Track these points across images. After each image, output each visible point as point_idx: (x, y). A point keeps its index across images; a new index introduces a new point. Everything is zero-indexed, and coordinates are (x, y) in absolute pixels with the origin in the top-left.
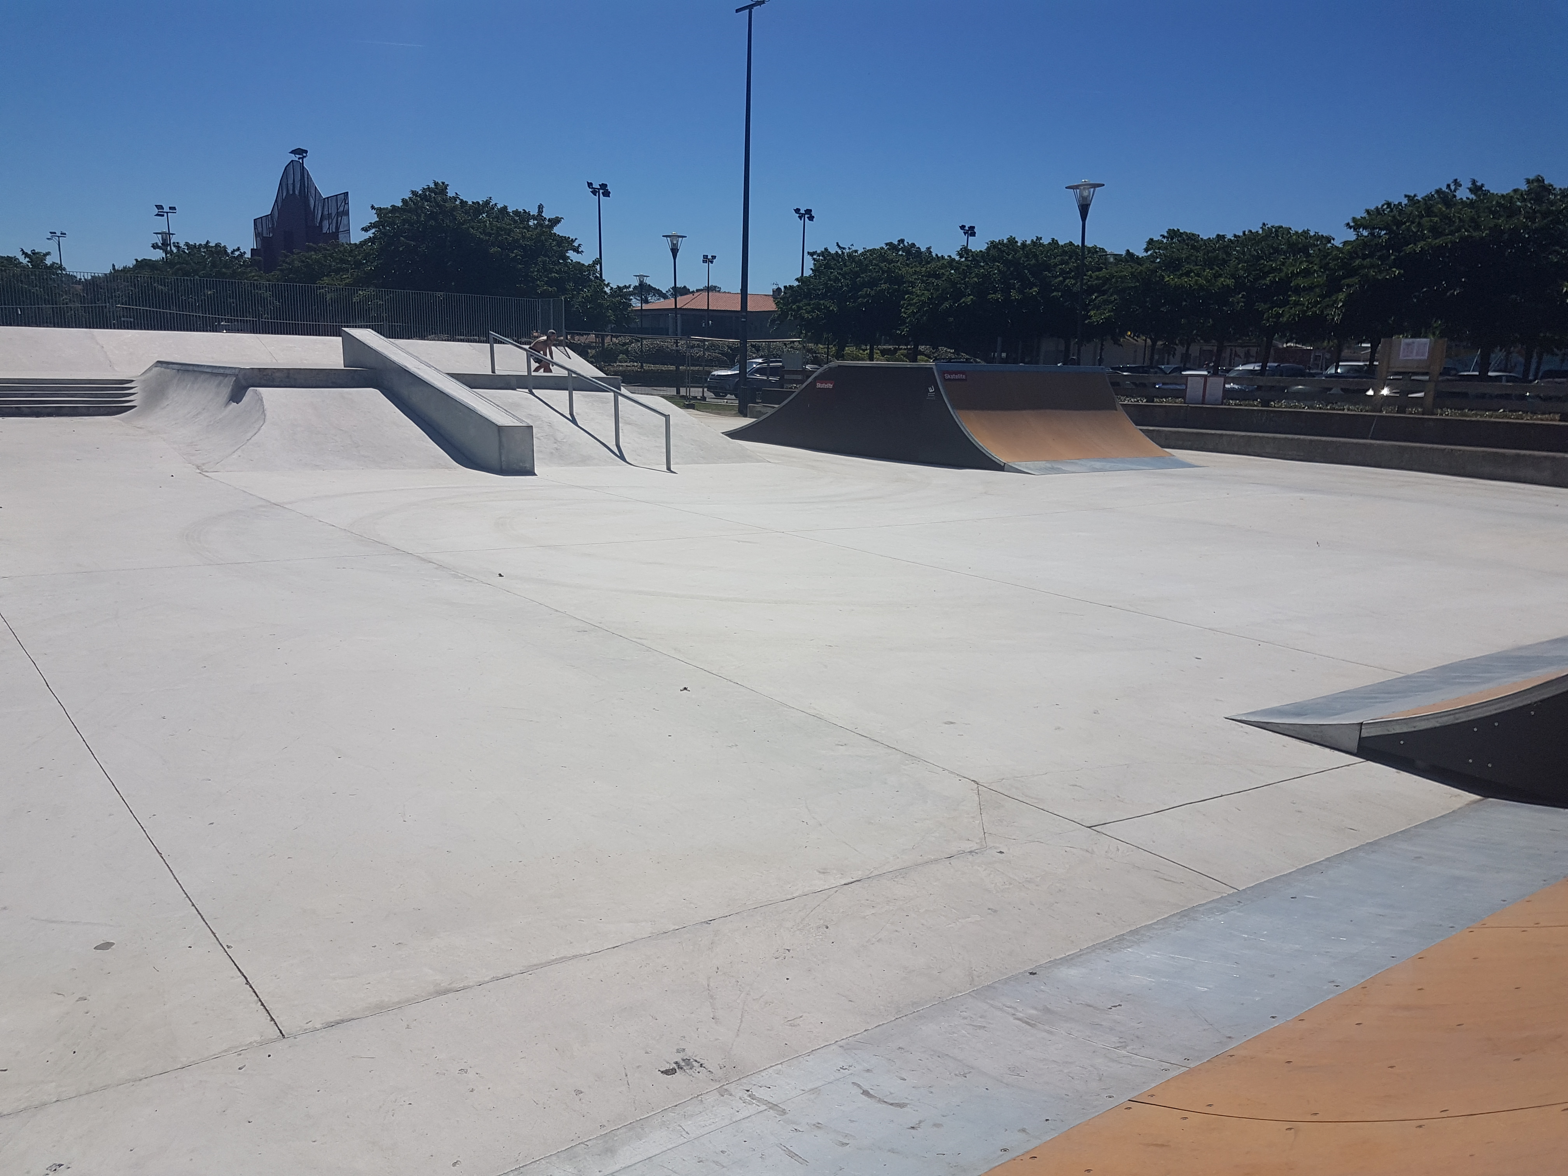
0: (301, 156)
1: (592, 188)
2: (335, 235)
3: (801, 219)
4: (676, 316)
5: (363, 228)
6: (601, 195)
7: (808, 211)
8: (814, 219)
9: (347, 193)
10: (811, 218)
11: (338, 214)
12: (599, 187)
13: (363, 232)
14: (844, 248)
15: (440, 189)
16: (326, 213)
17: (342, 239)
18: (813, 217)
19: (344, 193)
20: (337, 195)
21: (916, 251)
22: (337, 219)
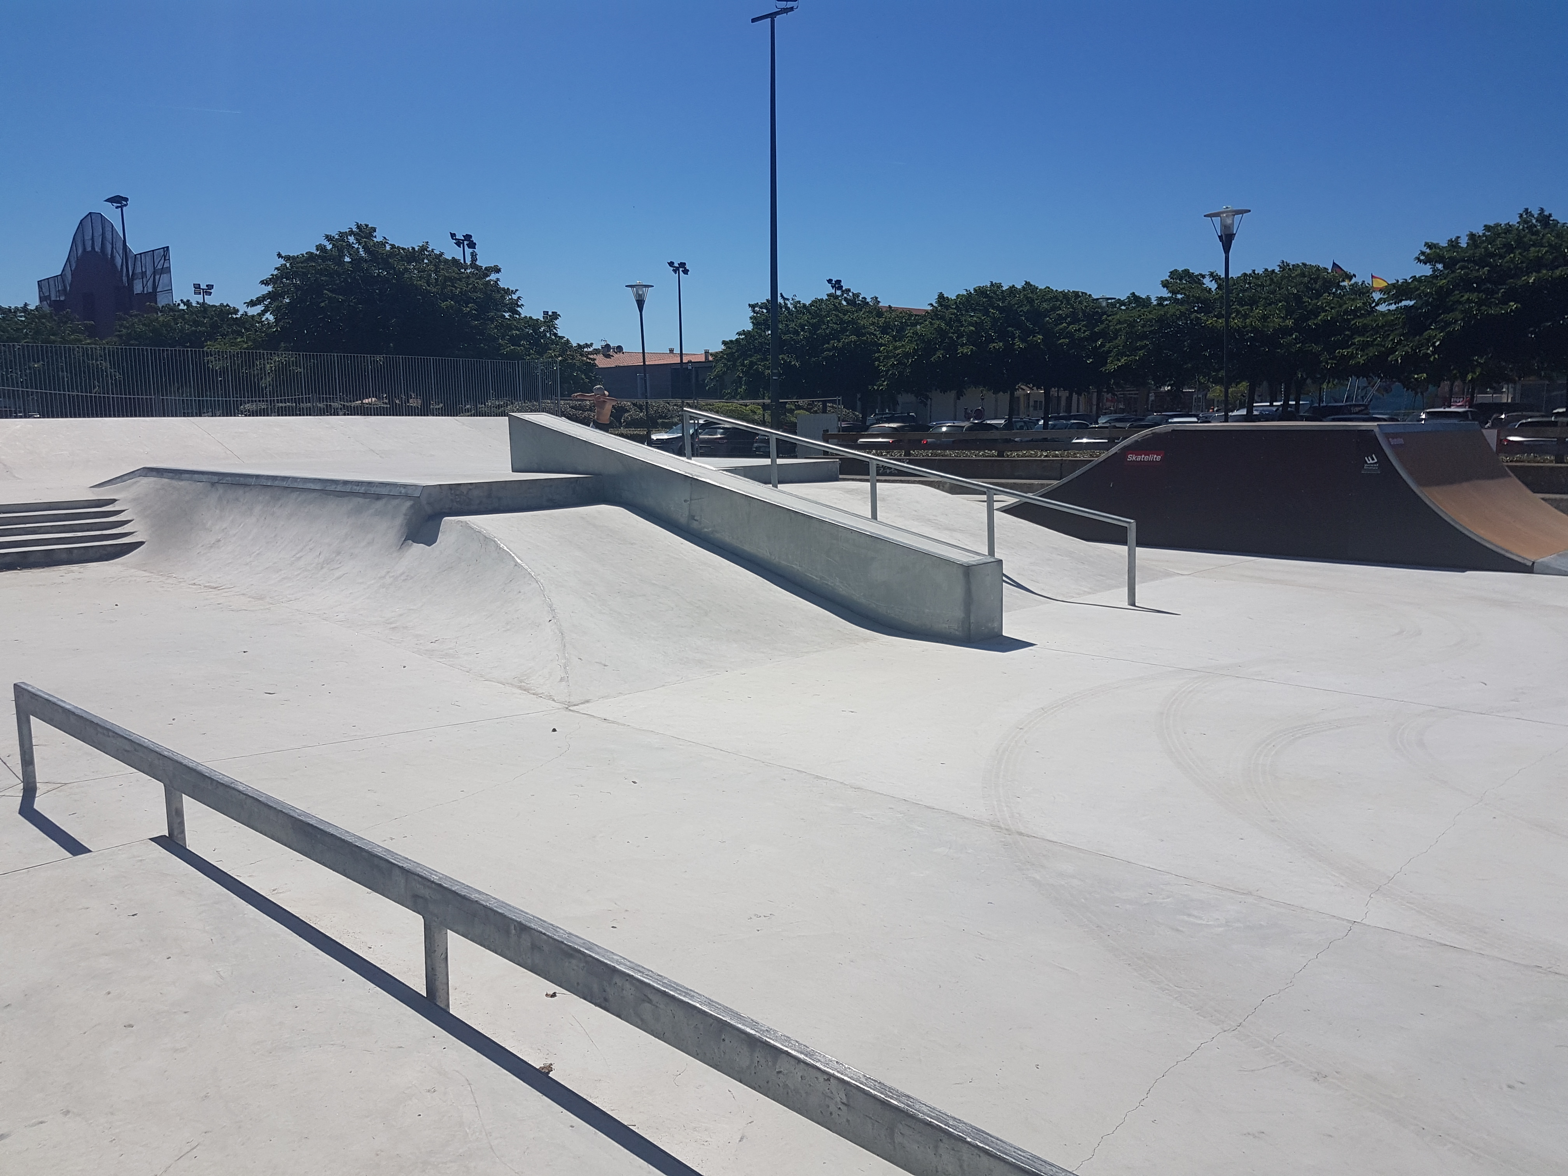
0: (120, 205)
1: (456, 239)
2: (153, 296)
3: (676, 273)
4: (645, 376)
5: (263, 281)
6: (466, 247)
7: (682, 265)
8: (689, 273)
9: (168, 247)
10: (686, 272)
11: (154, 273)
12: (463, 238)
13: (263, 285)
14: (788, 299)
15: (364, 233)
16: (139, 270)
17: (162, 301)
18: (688, 271)
19: (164, 248)
20: (153, 251)
21: (862, 301)
22: (154, 277)
